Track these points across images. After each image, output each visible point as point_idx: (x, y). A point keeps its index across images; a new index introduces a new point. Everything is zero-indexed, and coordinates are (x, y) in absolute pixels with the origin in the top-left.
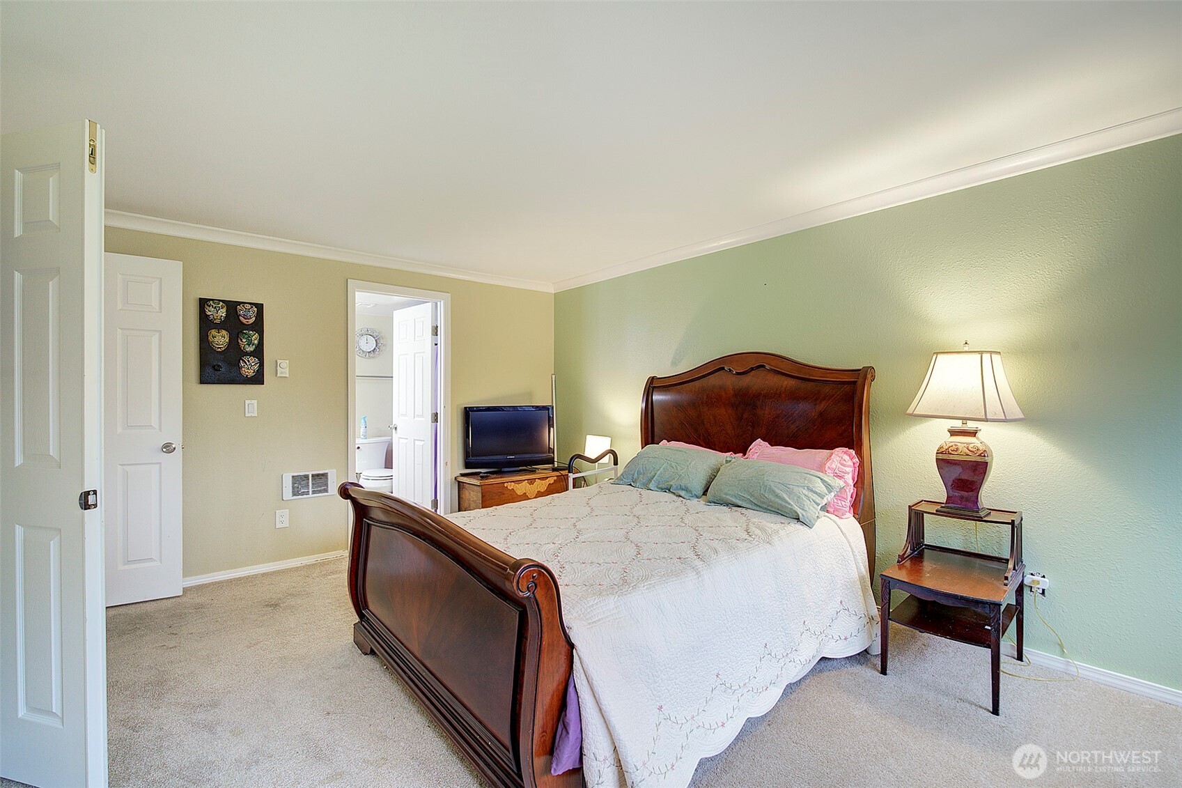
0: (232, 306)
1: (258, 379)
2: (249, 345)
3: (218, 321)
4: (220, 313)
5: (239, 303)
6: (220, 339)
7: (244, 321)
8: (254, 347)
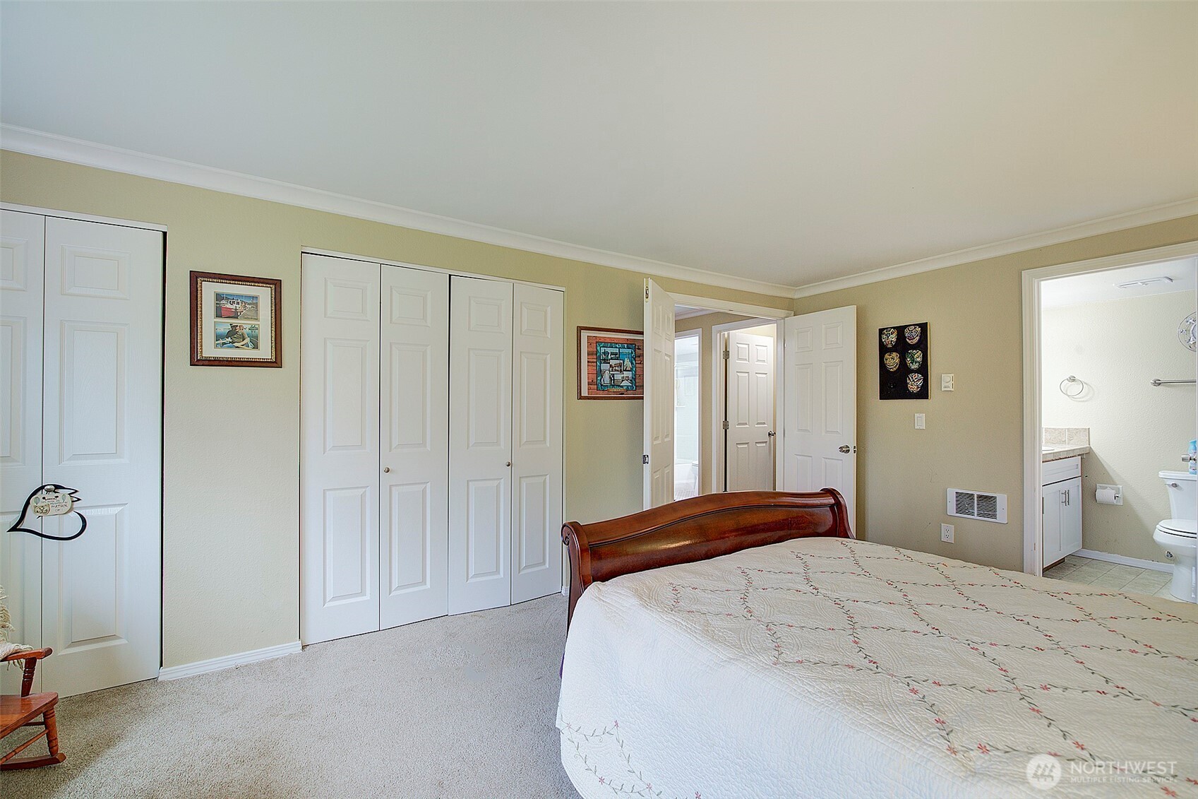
0: (900, 330)
1: (923, 394)
2: (912, 363)
3: (890, 346)
4: (890, 339)
5: (906, 327)
6: (893, 361)
7: (909, 342)
8: (917, 364)
